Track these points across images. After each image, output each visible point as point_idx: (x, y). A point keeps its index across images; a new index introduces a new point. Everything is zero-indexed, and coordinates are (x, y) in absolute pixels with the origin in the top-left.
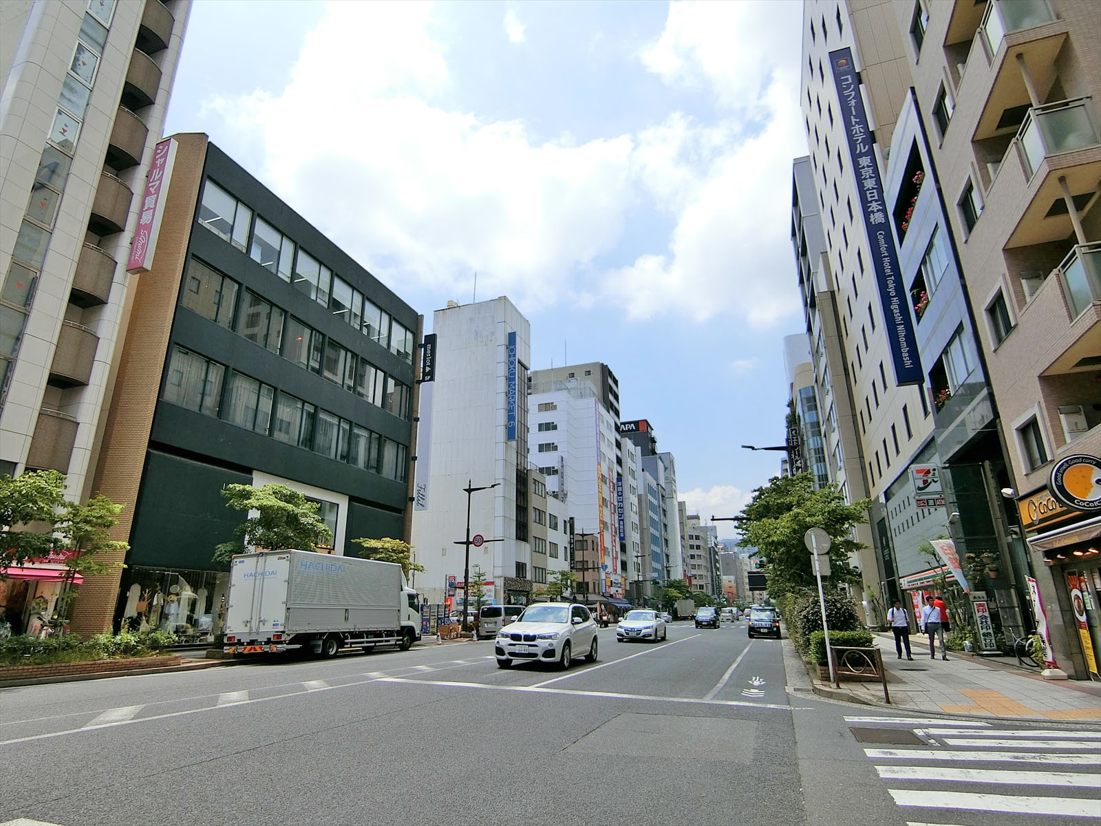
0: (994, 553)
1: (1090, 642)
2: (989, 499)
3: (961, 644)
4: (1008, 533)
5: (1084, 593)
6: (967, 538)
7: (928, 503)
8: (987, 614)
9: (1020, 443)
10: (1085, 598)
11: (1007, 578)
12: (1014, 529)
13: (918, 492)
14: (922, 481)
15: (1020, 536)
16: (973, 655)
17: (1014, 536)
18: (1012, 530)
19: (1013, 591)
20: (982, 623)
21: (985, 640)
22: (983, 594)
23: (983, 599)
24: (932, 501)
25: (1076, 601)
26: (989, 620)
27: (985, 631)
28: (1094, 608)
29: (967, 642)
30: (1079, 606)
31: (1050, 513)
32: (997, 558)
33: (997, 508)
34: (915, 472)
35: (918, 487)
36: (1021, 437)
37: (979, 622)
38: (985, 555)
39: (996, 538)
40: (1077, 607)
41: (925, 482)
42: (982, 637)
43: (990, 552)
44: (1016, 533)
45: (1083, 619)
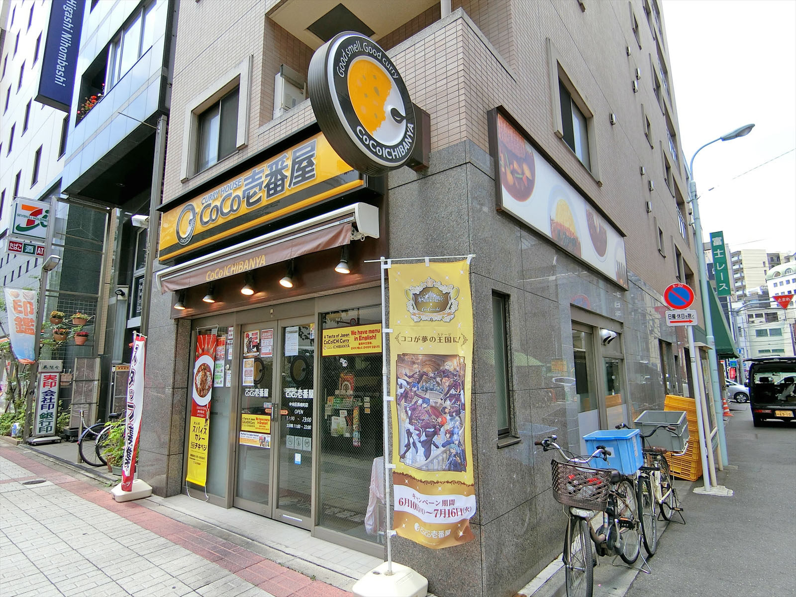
0: (90, 314)
1: (207, 437)
2: (104, 251)
3: (9, 427)
4: (112, 293)
5: (217, 362)
6: (62, 292)
7: (25, 249)
8: (55, 389)
9: (191, 132)
10: (217, 369)
11: (94, 347)
12: (123, 289)
13: (16, 231)
14: (26, 220)
15: (127, 298)
16: (18, 443)
17: (120, 297)
18: (121, 291)
19: (98, 360)
20: (45, 400)
21: (42, 423)
22: (59, 363)
23: (55, 370)
24: (32, 248)
25: (201, 374)
26: (55, 397)
27: (45, 411)
28: (228, 384)
29: (17, 424)
30: (203, 382)
31: (221, 221)
32: (90, 322)
33: (110, 263)
34: (20, 207)
35: (18, 226)
36: (196, 123)
37: (41, 399)
38: (78, 315)
39: (97, 298)
40: (198, 383)
41: (30, 222)
42: (38, 419)
43: (85, 313)
44: (123, 294)
45: (204, 401)
